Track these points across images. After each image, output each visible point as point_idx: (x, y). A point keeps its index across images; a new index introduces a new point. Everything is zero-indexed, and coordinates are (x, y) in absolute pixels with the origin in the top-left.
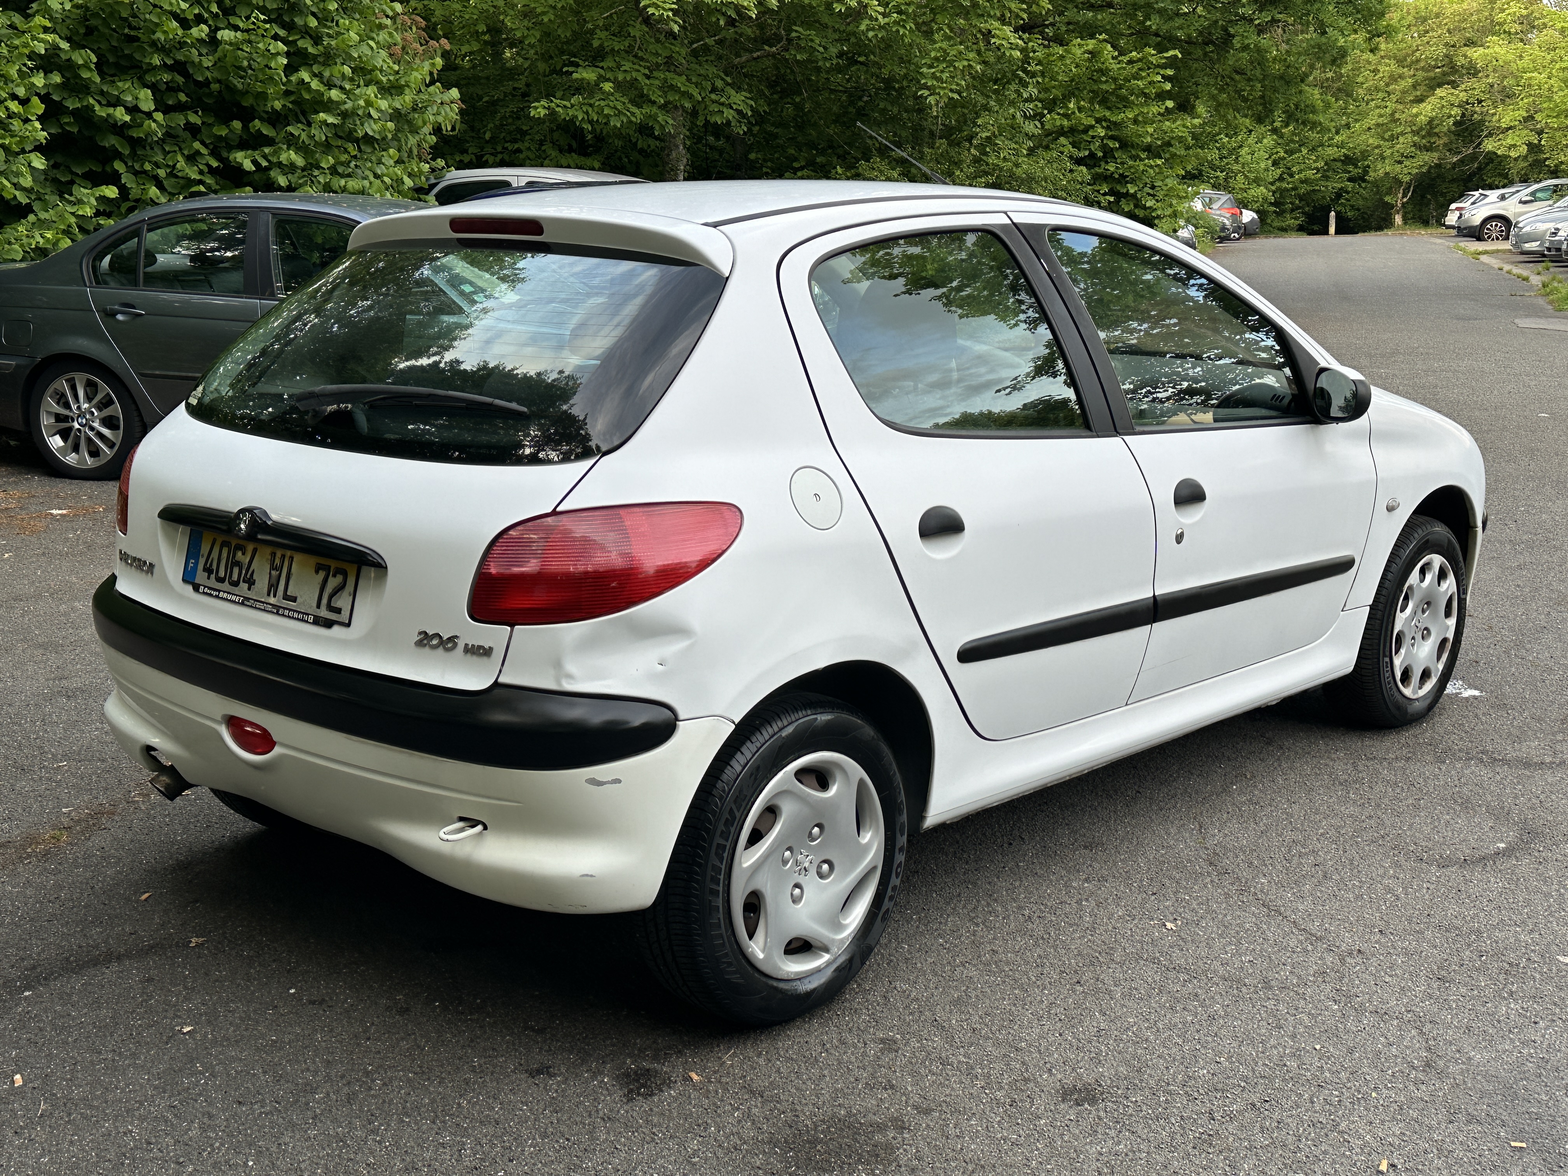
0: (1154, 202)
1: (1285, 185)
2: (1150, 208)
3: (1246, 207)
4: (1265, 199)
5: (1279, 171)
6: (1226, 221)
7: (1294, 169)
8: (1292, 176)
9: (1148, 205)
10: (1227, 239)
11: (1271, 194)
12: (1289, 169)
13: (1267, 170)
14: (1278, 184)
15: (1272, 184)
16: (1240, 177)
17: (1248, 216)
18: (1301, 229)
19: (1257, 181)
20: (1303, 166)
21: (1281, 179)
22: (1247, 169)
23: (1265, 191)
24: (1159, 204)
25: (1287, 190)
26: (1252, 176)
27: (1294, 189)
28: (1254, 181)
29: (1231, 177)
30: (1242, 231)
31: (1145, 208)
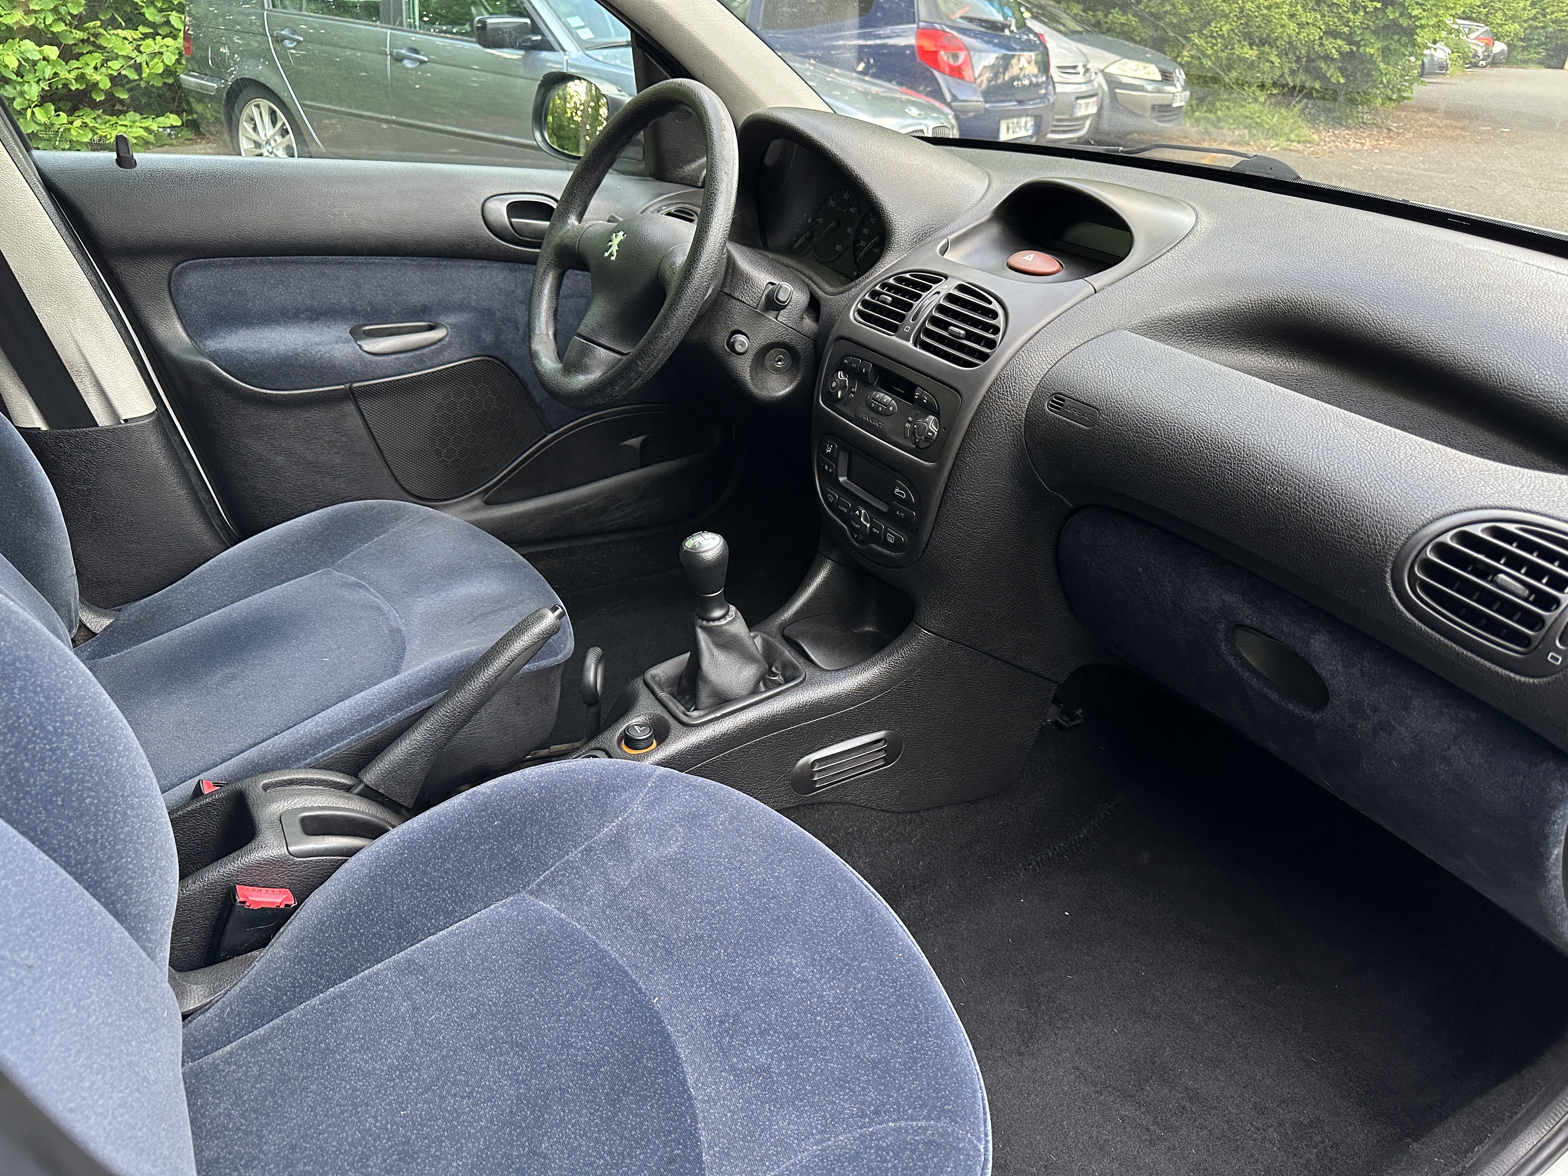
0: (1420, 10)
1: (1535, 24)
2: (1416, 16)
3: (1498, 39)
4: (1516, 34)
5: (1534, 11)
6: (1479, 49)
7: (1548, 10)
8: (1544, 16)
9: (1414, 13)
10: (1475, 65)
11: (1522, 30)
12: (1544, 10)
13: (1524, 9)
14: (1531, 22)
15: (1525, 22)
16: (1499, 14)
17: (1499, 47)
18: (1541, 63)
19: (1513, 18)
20: (1556, 8)
21: (1535, 18)
22: (1507, 7)
23: (1518, 27)
24: (1425, 14)
25: (1537, 27)
26: (1510, 13)
27: (1543, 28)
28: (1511, 18)
29: (1491, 14)
30: (1490, 60)
31: (1410, 17)
